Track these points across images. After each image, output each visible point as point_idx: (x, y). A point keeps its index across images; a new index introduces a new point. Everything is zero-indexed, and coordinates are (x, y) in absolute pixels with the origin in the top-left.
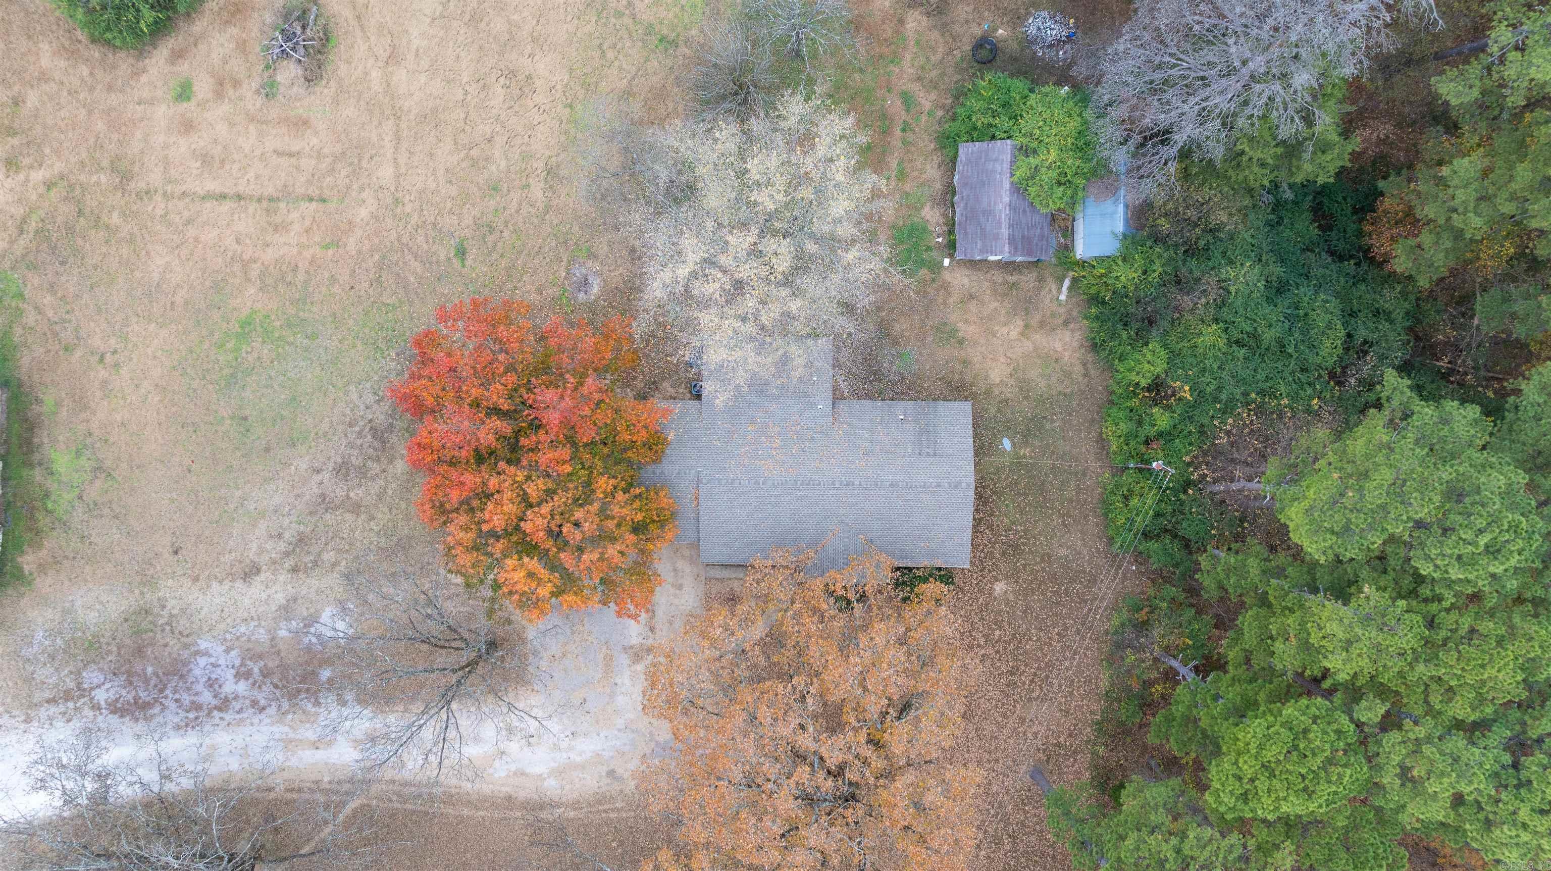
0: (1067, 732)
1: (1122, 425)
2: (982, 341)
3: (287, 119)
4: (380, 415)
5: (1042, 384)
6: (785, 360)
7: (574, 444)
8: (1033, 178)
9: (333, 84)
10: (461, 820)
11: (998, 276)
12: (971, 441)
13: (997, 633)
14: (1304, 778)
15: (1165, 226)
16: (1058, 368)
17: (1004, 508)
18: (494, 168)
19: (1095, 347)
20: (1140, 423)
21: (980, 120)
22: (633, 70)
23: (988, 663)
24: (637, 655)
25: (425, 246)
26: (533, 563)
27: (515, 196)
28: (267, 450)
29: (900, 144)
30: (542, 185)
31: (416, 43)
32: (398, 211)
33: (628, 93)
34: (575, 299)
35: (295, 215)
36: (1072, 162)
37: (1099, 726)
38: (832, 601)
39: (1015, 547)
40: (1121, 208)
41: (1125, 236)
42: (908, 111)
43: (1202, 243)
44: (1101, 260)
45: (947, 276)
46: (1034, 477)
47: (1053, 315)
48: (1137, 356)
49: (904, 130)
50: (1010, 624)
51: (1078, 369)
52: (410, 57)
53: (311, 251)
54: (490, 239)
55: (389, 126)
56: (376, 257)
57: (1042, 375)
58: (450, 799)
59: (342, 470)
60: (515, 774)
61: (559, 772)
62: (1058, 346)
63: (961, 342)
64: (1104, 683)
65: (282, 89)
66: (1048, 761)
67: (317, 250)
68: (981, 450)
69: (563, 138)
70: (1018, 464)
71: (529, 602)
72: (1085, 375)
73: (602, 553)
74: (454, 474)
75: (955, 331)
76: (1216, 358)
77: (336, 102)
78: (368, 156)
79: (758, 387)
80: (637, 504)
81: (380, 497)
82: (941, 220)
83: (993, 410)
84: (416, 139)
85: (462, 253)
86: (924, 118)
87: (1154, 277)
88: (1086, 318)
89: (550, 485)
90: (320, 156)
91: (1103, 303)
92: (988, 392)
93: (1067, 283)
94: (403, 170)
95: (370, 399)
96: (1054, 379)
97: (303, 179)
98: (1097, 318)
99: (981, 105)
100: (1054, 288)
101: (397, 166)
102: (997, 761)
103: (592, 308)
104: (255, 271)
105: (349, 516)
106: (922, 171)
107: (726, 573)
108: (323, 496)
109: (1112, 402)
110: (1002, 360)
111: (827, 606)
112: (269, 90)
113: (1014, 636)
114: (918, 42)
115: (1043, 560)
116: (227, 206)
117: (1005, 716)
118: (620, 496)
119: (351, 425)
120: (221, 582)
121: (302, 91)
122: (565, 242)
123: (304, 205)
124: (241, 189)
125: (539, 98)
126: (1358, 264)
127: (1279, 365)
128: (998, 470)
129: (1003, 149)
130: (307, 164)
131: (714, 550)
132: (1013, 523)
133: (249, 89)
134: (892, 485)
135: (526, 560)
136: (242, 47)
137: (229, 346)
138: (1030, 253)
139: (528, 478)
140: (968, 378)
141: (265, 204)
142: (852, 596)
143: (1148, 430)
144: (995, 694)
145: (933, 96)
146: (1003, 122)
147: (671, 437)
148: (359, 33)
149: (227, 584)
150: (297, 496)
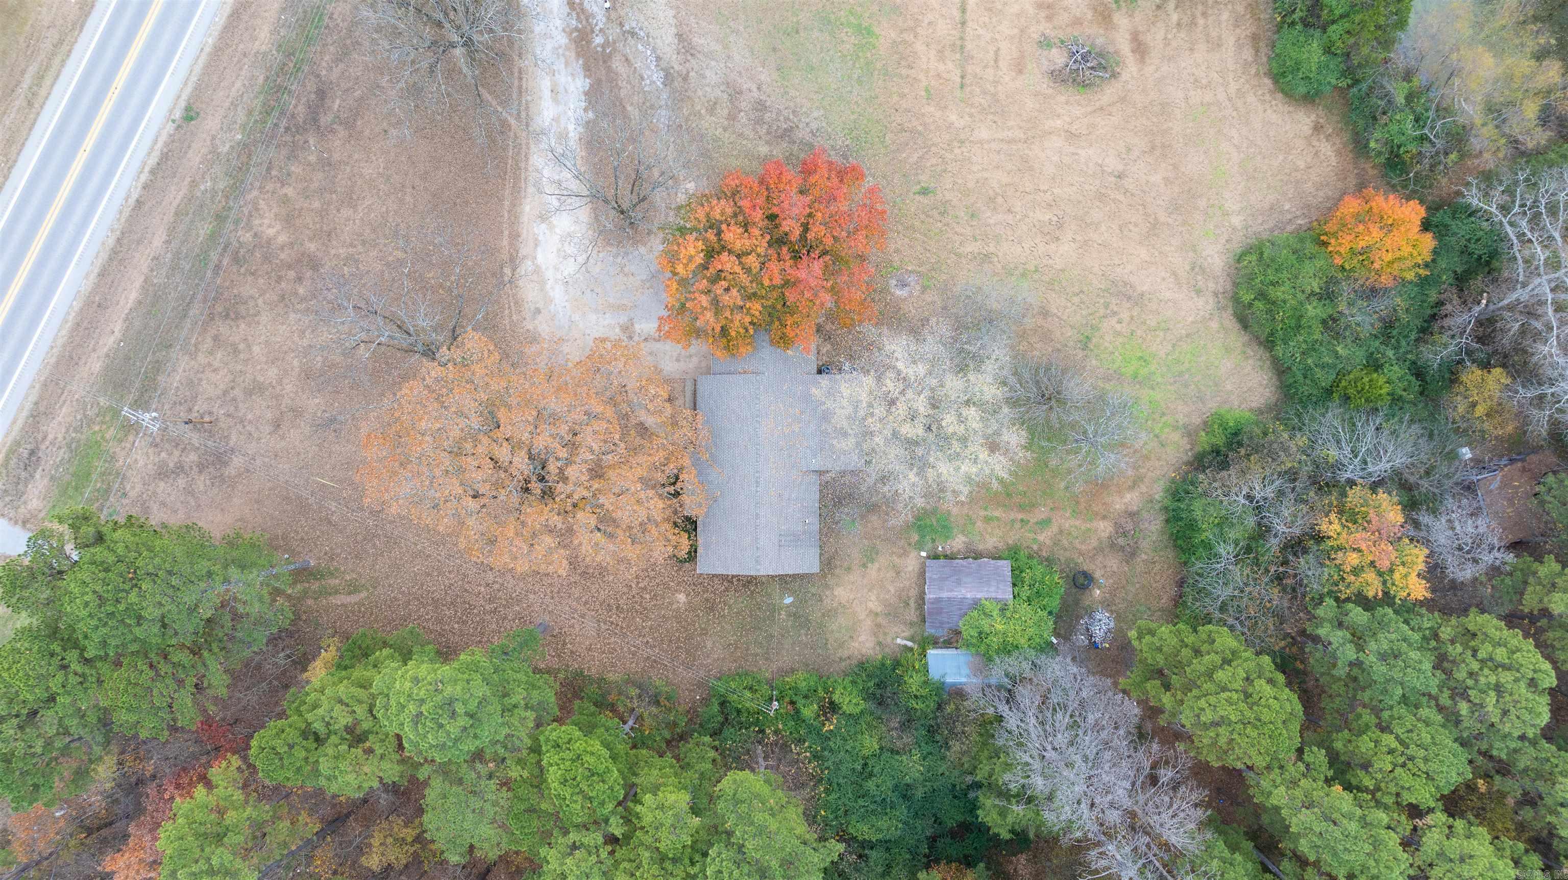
0: (574, 649)
1: (804, 684)
2: (865, 581)
3: (1023, 57)
4: (802, 134)
5: (834, 627)
6: (845, 434)
7: (783, 286)
8: (984, 614)
9: (1050, 91)
10: (501, 200)
11: (913, 593)
12: (791, 573)
13: (648, 596)
14: (574, 779)
15: (949, 709)
16: (846, 638)
17: (741, 600)
18: (989, 214)
19: (861, 665)
20: (806, 697)
21: (1027, 575)
22: (1065, 318)
23: (625, 590)
24: (627, 329)
25: (928, 164)
26: (699, 259)
27: (968, 231)
28: (774, 49)
29: (1012, 517)
30: (976, 251)
31: (1082, 153)
32: (956, 144)
33: (1045, 313)
34: (891, 278)
35: (950, 65)
36: (995, 641)
37: (579, 674)
38: (676, 471)
39: (712, 609)
40: (963, 680)
41: (943, 683)
42: (1037, 523)
43: (938, 738)
44: (926, 666)
45: (913, 554)
46: (765, 621)
47: (885, 634)
48: (855, 692)
49: (1022, 520)
50: (655, 605)
51: (846, 654)
52: (1072, 149)
53: (924, 79)
54: (935, 213)
55: (1020, 134)
56: (920, 128)
57: (840, 627)
58: (517, 191)
59: (761, 106)
60: (536, 239)
61: (537, 271)
62: (862, 638)
63: (864, 566)
64: (611, 677)
65: (1045, 53)
66: (553, 636)
67: (924, 84)
68: (785, 581)
69: (1012, 266)
70: (774, 610)
71: (671, 258)
72: (841, 659)
73: (706, 309)
74: (760, 201)
75: (872, 561)
76: (853, 748)
77: (1036, 94)
78: (996, 119)
79: (826, 417)
80: (742, 331)
81: (741, 135)
82: (955, 550)
83: (813, 590)
84: (1010, 155)
85: (924, 192)
86: (1031, 535)
87: (913, 703)
88: (883, 657)
89: (754, 271)
90: (996, 83)
91: (894, 670)
92: (827, 586)
93: (910, 644)
94: (986, 146)
95: (814, 126)
96: (837, 635)
97: (978, 71)
98: (883, 665)
99: (1039, 577)
100: (906, 634)
101: (989, 142)
102: (552, 598)
103: (885, 290)
104: (909, 37)
105: (726, 111)
106: (991, 535)
107: (689, 394)
108: (740, 93)
109: (821, 677)
110: (852, 597)
111: (671, 469)
112: (1045, 43)
113: (645, 609)
114: (1089, 530)
115: (702, 629)
116: (957, 14)
117: (586, 603)
118: (748, 319)
119: (794, 112)
120: (674, 17)
121: (1045, 68)
122: (934, 269)
123: (958, 72)
124: (970, 24)
125: (1042, 248)
126: (925, 856)
127: (850, 795)
128: (770, 595)
129: (1006, 593)
130: (990, 73)
131: (706, 386)
132: (730, 607)
133: (1045, 28)
134: (757, 515)
135: (702, 255)
136: (1077, 22)
137: (852, 18)
138: (929, 613)
139: (759, 255)
140: (837, 571)
141: (958, 43)
142: (679, 485)
143: (800, 702)
144: (603, 595)
145: (1048, 542)
146: (1025, 592)
147: (789, 352)
148: (1089, 109)
149: (673, 21)
150: (740, 73)
